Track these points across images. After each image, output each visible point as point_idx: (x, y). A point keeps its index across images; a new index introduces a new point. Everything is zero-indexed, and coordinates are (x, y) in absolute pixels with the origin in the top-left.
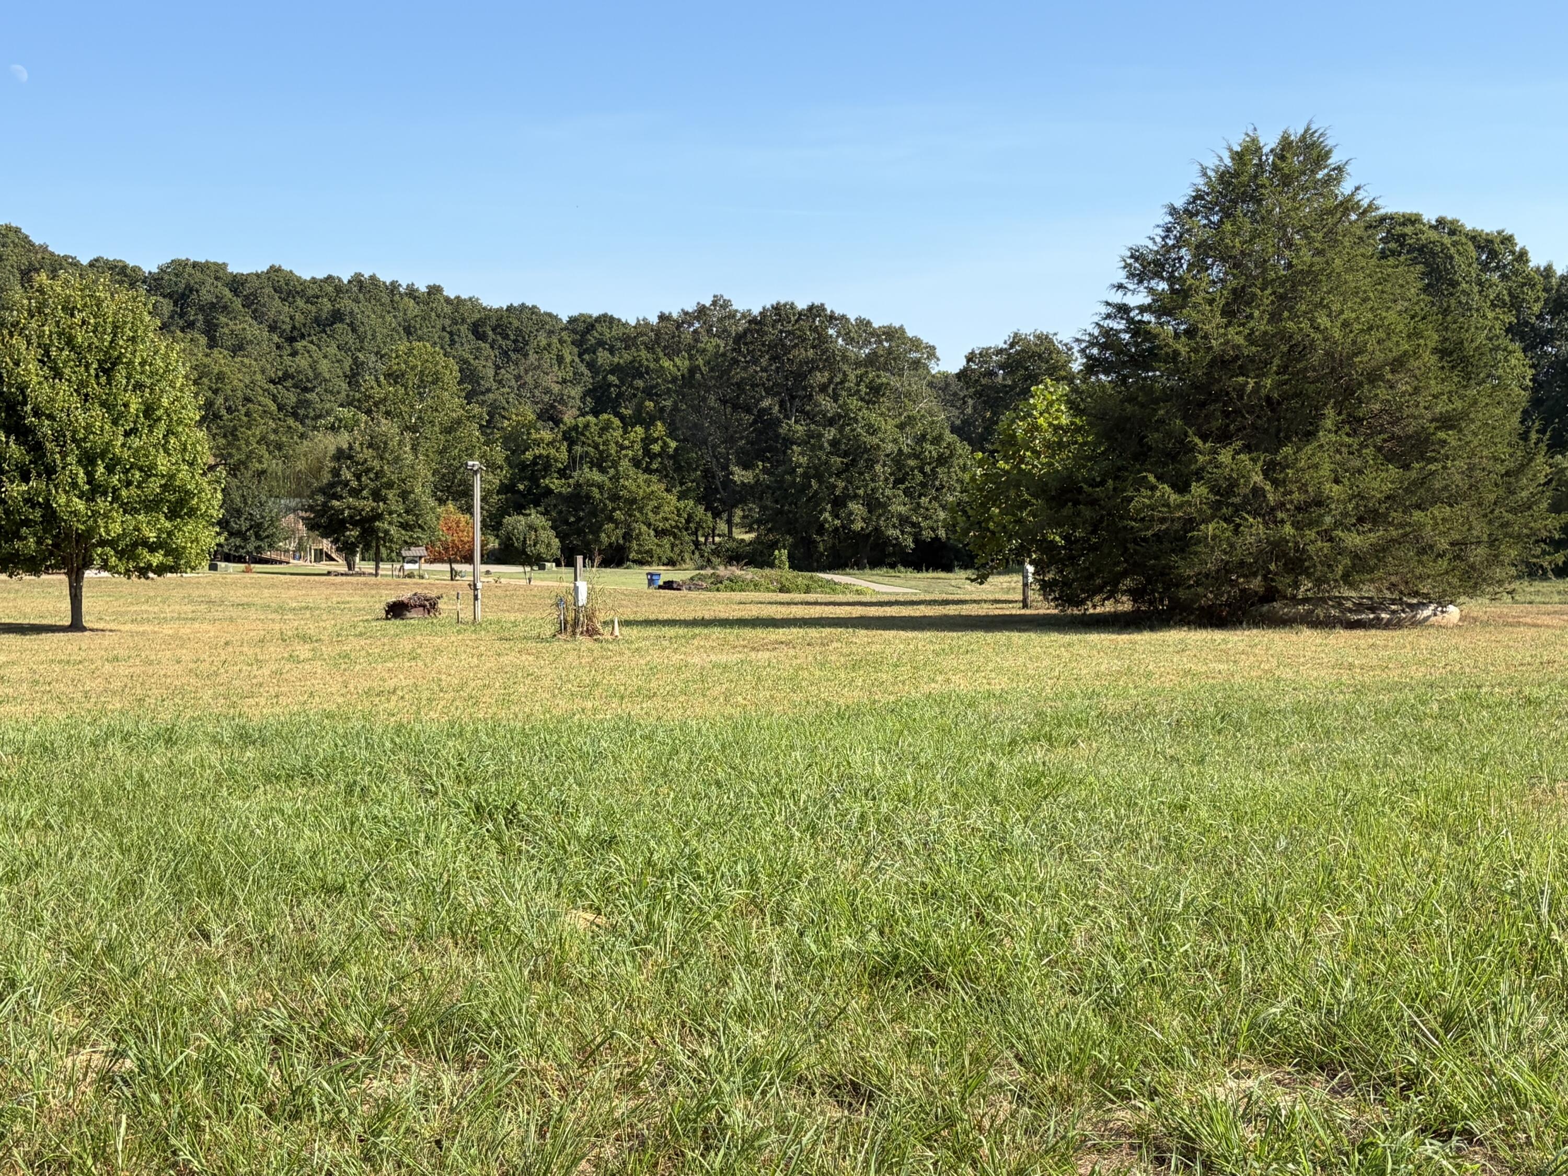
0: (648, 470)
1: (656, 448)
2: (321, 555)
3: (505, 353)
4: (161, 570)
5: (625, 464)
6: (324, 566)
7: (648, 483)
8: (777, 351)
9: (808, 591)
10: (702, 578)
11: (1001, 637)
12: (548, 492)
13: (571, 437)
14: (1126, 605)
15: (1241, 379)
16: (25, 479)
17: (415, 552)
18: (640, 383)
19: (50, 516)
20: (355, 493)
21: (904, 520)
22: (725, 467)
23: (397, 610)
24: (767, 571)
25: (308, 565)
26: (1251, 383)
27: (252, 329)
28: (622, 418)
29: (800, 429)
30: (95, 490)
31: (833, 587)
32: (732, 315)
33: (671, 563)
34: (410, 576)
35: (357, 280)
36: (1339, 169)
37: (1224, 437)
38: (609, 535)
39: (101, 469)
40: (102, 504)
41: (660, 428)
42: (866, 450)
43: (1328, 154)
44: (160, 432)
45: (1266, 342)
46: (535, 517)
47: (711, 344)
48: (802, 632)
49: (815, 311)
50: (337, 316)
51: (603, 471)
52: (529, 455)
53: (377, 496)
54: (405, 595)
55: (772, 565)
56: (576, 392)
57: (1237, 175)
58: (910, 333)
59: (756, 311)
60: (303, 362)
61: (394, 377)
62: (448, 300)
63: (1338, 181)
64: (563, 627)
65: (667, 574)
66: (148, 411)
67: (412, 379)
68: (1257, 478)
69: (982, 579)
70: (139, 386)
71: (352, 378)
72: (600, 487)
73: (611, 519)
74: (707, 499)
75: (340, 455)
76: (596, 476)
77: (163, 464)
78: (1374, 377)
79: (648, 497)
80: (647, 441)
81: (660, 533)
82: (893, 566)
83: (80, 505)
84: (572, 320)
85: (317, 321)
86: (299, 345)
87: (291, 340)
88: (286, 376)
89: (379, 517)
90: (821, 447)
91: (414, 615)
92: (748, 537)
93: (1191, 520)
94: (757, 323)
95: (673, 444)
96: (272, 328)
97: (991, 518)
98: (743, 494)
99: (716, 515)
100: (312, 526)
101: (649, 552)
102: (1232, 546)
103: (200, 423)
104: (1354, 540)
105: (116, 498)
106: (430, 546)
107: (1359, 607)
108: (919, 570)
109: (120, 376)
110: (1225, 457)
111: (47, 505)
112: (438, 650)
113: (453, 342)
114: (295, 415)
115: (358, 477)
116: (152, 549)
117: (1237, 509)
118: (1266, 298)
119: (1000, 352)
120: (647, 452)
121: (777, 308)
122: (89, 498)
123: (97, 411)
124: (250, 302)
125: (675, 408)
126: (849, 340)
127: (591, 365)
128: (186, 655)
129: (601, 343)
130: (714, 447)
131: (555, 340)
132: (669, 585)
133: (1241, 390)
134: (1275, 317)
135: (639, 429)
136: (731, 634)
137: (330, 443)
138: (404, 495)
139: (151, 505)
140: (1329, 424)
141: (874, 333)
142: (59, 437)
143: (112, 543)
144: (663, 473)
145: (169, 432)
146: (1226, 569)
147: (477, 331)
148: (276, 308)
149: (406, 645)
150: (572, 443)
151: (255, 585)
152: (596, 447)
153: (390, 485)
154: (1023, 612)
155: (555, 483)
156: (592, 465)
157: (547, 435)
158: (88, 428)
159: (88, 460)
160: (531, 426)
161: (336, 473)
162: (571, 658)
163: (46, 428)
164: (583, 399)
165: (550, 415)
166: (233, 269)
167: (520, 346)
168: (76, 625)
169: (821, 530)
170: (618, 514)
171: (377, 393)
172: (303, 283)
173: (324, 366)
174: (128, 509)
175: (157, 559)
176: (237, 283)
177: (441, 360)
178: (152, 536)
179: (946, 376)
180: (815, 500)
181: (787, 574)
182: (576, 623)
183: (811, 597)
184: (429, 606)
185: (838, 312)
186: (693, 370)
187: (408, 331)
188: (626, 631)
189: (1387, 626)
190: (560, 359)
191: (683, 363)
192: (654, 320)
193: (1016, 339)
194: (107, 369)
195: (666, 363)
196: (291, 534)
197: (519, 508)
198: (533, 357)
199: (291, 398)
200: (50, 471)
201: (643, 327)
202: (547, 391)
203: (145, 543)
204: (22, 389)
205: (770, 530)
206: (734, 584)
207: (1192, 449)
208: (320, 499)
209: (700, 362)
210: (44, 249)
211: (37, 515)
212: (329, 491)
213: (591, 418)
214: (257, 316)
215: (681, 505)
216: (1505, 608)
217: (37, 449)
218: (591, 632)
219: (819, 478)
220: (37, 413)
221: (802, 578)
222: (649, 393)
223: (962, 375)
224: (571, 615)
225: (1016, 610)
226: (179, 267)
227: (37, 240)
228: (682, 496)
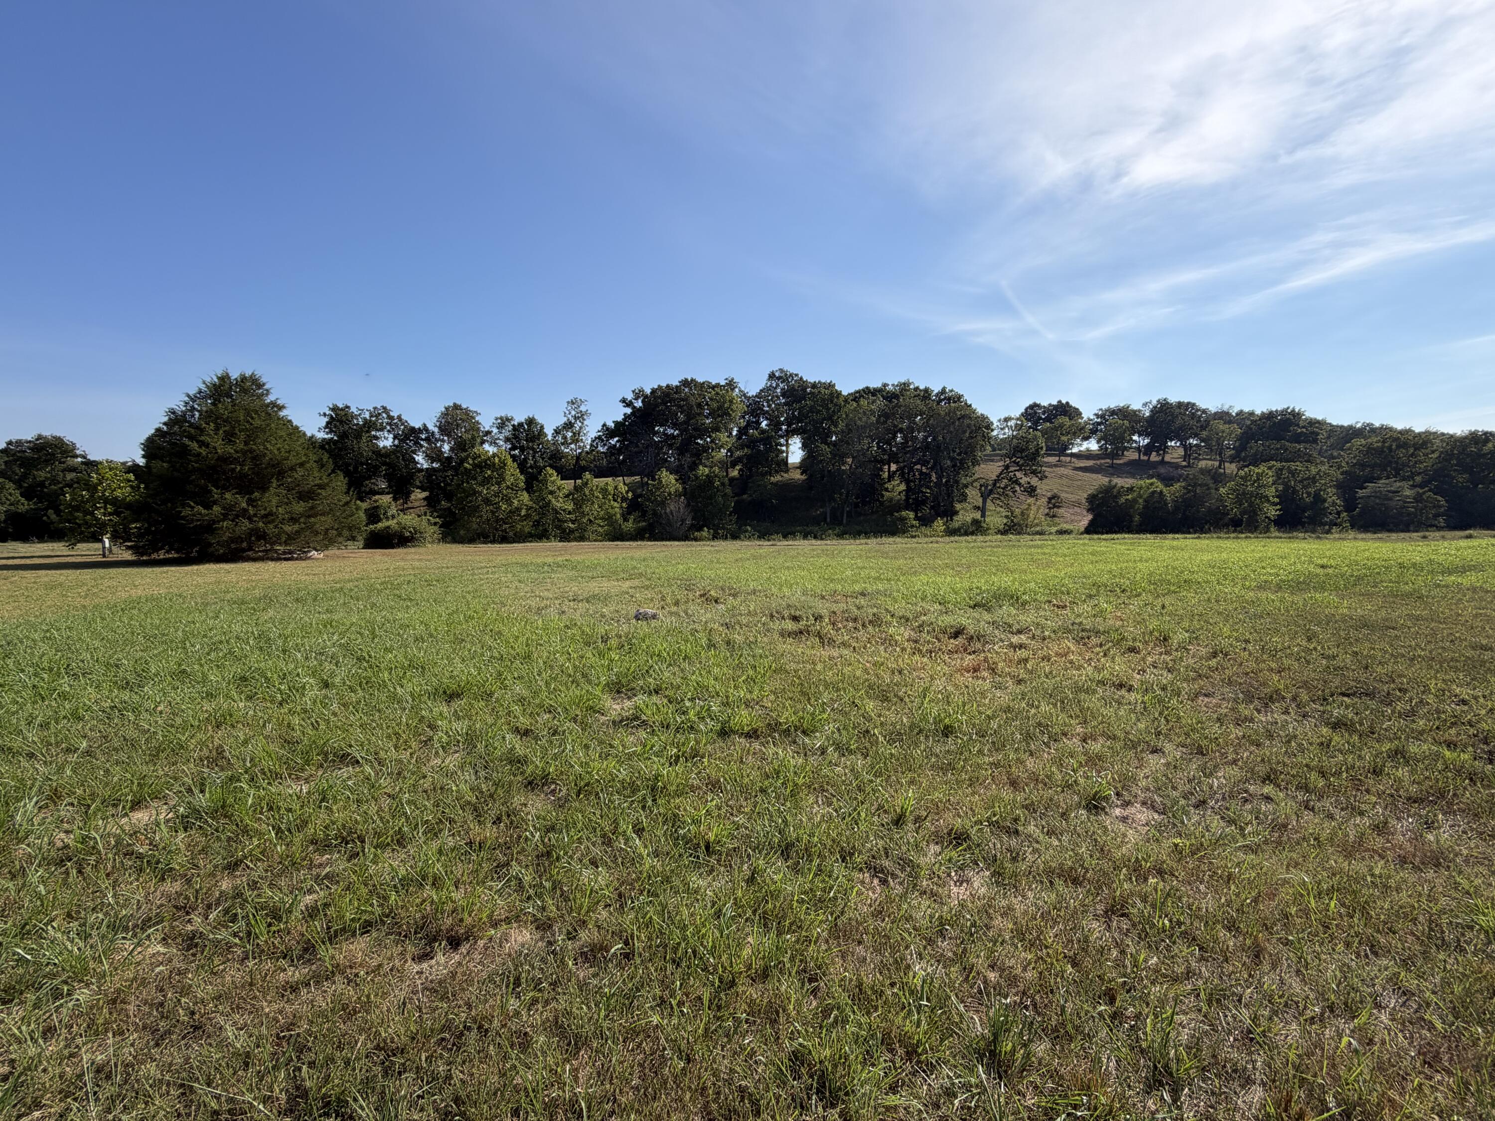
14: (173, 555)
15: (233, 466)
26: (239, 468)
36: (267, 390)
37: (225, 488)
43: (264, 384)
45: (244, 453)
57: (221, 385)
63: (267, 395)
68: (244, 505)
78: (292, 469)
93: (214, 520)
102: (234, 531)
104: (288, 528)
107: (284, 553)
110: (228, 496)
117: (237, 516)
118: (242, 436)
119: (30, 442)
133: (233, 470)
134: (246, 443)
140: (274, 485)
146: (232, 540)
154: (104, 559)
189: (297, 559)
193: (40, 437)
207: (210, 491)
216: (344, 552)
225: (100, 559)
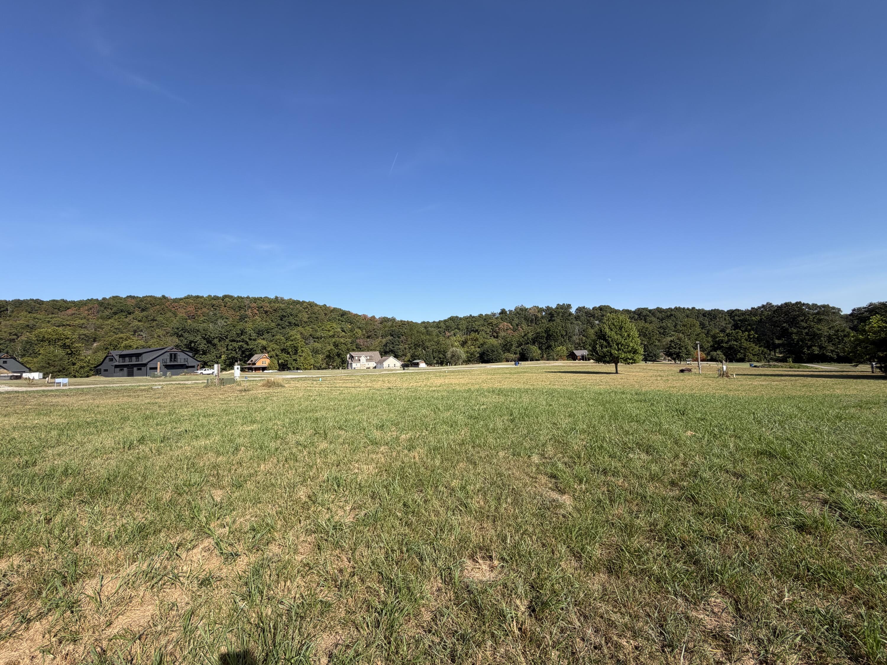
0: (750, 341)
1: (752, 336)
2: (669, 360)
3: (711, 319)
4: (632, 363)
5: (743, 340)
6: (670, 362)
7: (750, 344)
8: (787, 313)
9: (799, 368)
10: (765, 365)
11: (859, 381)
12: (723, 347)
13: (728, 335)
16: (607, 348)
17: (689, 359)
18: (747, 323)
19: (611, 354)
20: (675, 348)
21: (832, 351)
22: (772, 340)
23: (682, 371)
24: (786, 363)
25: (667, 362)
27: (653, 319)
28: (742, 330)
29: (795, 331)
30: (619, 349)
31: (807, 367)
32: (773, 306)
33: (757, 361)
34: (688, 364)
35: (676, 308)
38: (739, 356)
39: (620, 346)
40: (620, 352)
41: (752, 332)
42: (817, 334)
44: (631, 339)
46: (719, 352)
47: (766, 313)
48: (789, 378)
49: (797, 303)
50: (671, 315)
51: (737, 342)
52: (717, 339)
53: (680, 349)
54: (684, 368)
55: (787, 362)
56: (730, 326)
58: (831, 306)
59: (779, 304)
60: (664, 324)
61: (684, 326)
62: (697, 310)
64: (720, 375)
65: (755, 364)
66: (628, 335)
67: (688, 326)
69: (856, 366)
70: (627, 331)
71: (675, 326)
72: (736, 345)
73: (740, 352)
74: (768, 347)
75: (671, 341)
76: (735, 343)
77: (631, 345)
79: (750, 347)
80: (749, 335)
81: (753, 355)
82: (830, 362)
83: (616, 352)
84: (728, 311)
85: (667, 316)
86: (664, 321)
87: (662, 320)
88: (661, 327)
89: (680, 353)
90: (802, 334)
91: (686, 373)
92: (781, 355)
94: (780, 308)
95: (757, 335)
96: (658, 318)
97: (858, 350)
98: (779, 346)
99: (770, 351)
100: (666, 355)
101: (751, 359)
103: (638, 337)
105: (623, 351)
106: (692, 358)
108: (839, 363)
109: (623, 330)
111: (610, 352)
112: (689, 379)
113: (698, 318)
114: (663, 334)
115: (675, 345)
116: (630, 359)
120: (749, 337)
121: (786, 304)
122: (618, 351)
123: (619, 336)
124: (652, 314)
125: (757, 327)
126: (809, 308)
127: (733, 320)
128: (635, 378)
129: (736, 315)
130: (769, 336)
131: (723, 315)
132: (755, 366)
135: (747, 333)
136: (767, 378)
137: (669, 339)
138: (686, 348)
139: (630, 352)
141: (818, 307)
142: (612, 341)
143: (622, 359)
144: (754, 342)
145: (633, 339)
147: (704, 315)
148: (658, 315)
149: (682, 378)
150: (728, 336)
151: (654, 366)
152: (735, 337)
153: (683, 347)
155: (724, 345)
156: (734, 341)
157: (722, 335)
158: (617, 339)
159: (617, 344)
160: (718, 333)
161: (671, 345)
162: (721, 382)
163: (610, 339)
164: (732, 327)
165: (723, 331)
166: (649, 308)
167: (715, 317)
168: (617, 373)
169: (804, 353)
170: (741, 351)
171: (681, 329)
172: (664, 310)
173: (669, 325)
174: (625, 352)
175: (631, 361)
176: (650, 311)
177: (695, 321)
178: (630, 357)
179: (847, 315)
180: (802, 347)
181: (792, 364)
182: (723, 374)
183: (799, 370)
184: (689, 370)
185: (806, 302)
186: (761, 319)
187: (687, 316)
188: (737, 376)
190: (725, 319)
191: (758, 318)
192: (750, 309)
194: (621, 328)
195: (754, 318)
196: (662, 356)
197: (715, 351)
198: (718, 319)
199: (662, 331)
200: (611, 346)
201: (747, 311)
202: (722, 326)
203: (629, 358)
204: (606, 333)
205: (787, 354)
206: (775, 366)
208: (667, 350)
209: (763, 317)
210: (614, 309)
211: (609, 354)
212: (669, 348)
213: (733, 331)
214: (655, 316)
215: (760, 348)
217: (608, 343)
218: (728, 376)
219: (802, 341)
220: (608, 337)
221: (797, 365)
222: (749, 325)
223: (851, 315)
224: (722, 373)
226: (639, 309)
227: (612, 307)
228: (760, 347)
